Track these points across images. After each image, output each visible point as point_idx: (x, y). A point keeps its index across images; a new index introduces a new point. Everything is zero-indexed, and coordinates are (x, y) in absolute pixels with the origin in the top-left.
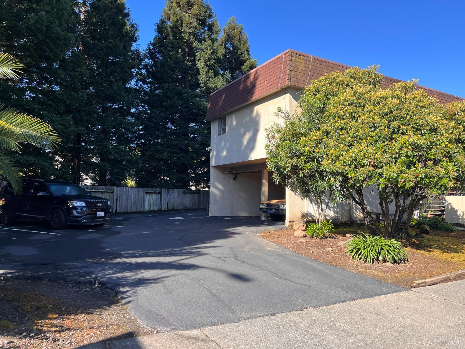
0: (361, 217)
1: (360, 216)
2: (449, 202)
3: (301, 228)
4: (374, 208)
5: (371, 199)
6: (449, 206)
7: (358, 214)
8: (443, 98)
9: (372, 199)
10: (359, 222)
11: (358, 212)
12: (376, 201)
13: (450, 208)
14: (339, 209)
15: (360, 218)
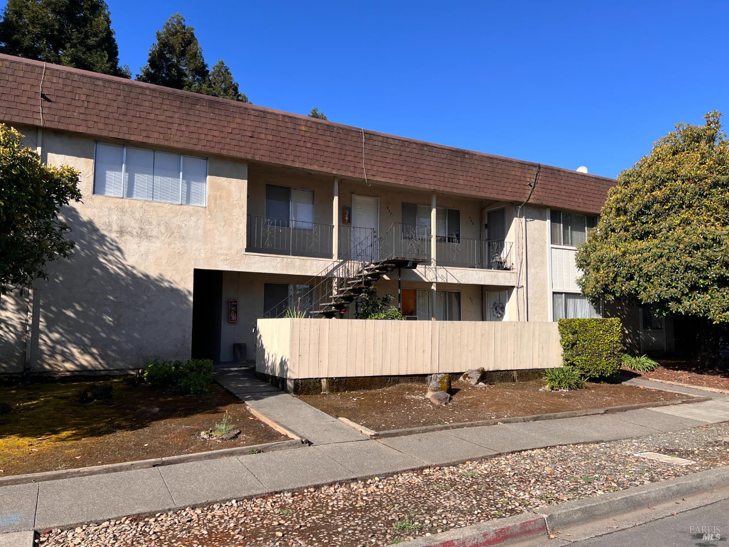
8: (328, 133)
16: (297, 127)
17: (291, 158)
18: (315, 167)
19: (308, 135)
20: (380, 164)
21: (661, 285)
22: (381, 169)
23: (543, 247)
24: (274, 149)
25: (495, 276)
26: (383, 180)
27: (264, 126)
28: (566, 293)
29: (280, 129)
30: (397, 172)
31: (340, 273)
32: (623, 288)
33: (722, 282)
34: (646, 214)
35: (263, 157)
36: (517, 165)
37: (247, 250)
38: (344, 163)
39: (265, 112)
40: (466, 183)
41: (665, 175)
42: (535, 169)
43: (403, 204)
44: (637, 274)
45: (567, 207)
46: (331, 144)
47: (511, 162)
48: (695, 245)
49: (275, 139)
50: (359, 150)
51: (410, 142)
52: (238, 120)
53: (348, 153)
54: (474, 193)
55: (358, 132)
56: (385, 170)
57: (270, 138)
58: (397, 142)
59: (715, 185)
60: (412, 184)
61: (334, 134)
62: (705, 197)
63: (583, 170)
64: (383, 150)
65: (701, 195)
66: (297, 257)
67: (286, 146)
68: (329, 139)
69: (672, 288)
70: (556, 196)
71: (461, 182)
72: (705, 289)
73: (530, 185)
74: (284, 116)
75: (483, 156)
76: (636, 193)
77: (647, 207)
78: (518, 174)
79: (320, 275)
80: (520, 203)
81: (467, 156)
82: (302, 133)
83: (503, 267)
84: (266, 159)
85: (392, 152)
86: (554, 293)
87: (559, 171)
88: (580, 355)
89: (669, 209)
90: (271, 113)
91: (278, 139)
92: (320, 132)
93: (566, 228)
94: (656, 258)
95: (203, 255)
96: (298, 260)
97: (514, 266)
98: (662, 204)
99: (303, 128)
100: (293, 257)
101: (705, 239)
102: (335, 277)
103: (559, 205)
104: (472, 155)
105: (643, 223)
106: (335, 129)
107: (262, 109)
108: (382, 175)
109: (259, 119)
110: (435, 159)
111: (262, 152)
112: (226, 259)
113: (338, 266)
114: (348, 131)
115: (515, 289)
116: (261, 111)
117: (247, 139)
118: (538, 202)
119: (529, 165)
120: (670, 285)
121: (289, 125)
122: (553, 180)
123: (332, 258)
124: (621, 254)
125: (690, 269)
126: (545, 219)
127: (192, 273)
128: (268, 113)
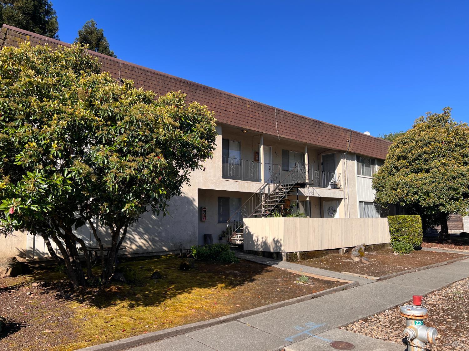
0: (133, 250)
1: (131, 248)
2: (246, 225)
3: (4, 274)
4: (156, 236)
5: (150, 226)
6: (247, 230)
7: (129, 246)
8: (259, 109)
9: (153, 226)
10: (129, 256)
11: (127, 243)
12: (159, 227)
13: (247, 232)
14: (93, 241)
15: (131, 250)
16: (245, 105)
17: (244, 123)
18: (255, 129)
19: (250, 110)
20: (284, 128)
21: (435, 197)
22: (285, 131)
23: (354, 176)
24: (236, 118)
25: (335, 193)
26: (286, 137)
27: (230, 104)
28: (364, 202)
29: (238, 106)
30: (291, 132)
31: (266, 191)
32: (412, 199)
33: (465, 195)
34: (419, 159)
35: (232, 123)
36: (342, 130)
37: (223, 178)
38: (267, 127)
39: (230, 96)
40: (322, 139)
41: (430, 139)
42: (350, 133)
43: (283, 150)
44: (420, 192)
45: (364, 154)
46: (261, 116)
47: (339, 128)
48: (454, 177)
49: (236, 112)
50: (274, 119)
51: (296, 116)
52: (218, 100)
53: (270, 121)
54: (326, 145)
55: (273, 109)
56: (286, 131)
57: (234, 111)
58: (290, 115)
59: (456, 146)
60: (299, 140)
61: (262, 110)
62: (452, 151)
63: (367, 133)
64: (285, 119)
65: (449, 150)
66: (246, 181)
67: (241, 116)
68: (260, 112)
69: (441, 199)
70: (359, 148)
71: (320, 139)
72: (457, 200)
73: (348, 141)
74: (239, 98)
75: (328, 125)
76: (413, 148)
77: (420, 156)
78: (343, 135)
79: (257, 192)
80: (344, 152)
81: (321, 125)
82: (248, 109)
83: (337, 187)
84: (233, 124)
85: (288, 121)
86: (360, 202)
87: (359, 134)
88: (403, 235)
89: (433, 158)
90: (233, 97)
91: (237, 112)
92: (256, 108)
93: (363, 165)
94: (431, 183)
95: (202, 180)
96: (246, 183)
97: (342, 187)
98: (429, 154)
99: (248, 106)
100: (244, 181)
101: (458, 173)
102: (263, 193)
103: (361, 153)
104: (323, 124)
105: (417, 164)
106: (262, 107)
107: (228, 94)
108: (285, 134)
109: (227, 100)
110: (307, 126)
111: (231, 120)
112: (213, 183)
113: (265, 186)
114: (268, 108)
115: (343, 200)
116: (227, 95)
117: (223, 111)
118: (352, 151)
119: (347, 130)
120: (440, 197)
121: (242, 104)
122: (357, 139)
123: (261, 182)
124: (410, 181)
125: (451, 189)
126: (354, 161)
127: (197, 191)
128: (231, 96)
